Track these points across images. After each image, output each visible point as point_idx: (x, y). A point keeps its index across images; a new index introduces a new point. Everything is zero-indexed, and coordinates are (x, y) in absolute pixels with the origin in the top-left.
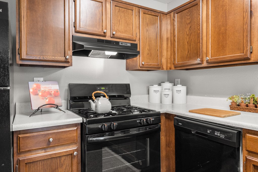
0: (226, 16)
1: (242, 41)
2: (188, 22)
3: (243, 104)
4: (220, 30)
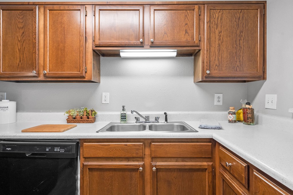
0: (64, 34)
1: (79, 61)
2: (21, 26)
3: (78, 116)
4: (59, 46)
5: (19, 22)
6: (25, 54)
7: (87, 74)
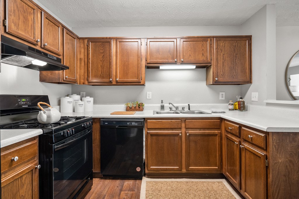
0: (128, 56)
1: (137, 72)
2: (102, 51)
3: (133, 107)
4: (125, 63)
5: (101, 49)
6: (104, 69)
7: (142, 81)
